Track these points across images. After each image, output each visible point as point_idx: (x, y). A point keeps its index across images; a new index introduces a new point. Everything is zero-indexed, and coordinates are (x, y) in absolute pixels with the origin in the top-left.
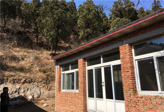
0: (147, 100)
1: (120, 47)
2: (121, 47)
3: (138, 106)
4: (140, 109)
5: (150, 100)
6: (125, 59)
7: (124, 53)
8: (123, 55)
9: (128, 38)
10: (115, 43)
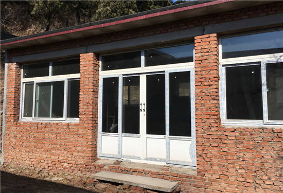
0: (244, 135)
1: (195, 38)
2: (197, 39)
3: (224, 145)
4: (229, 150)
5: (251, 135)
6: (207, 61)
7: (205, 50)
8: (203, 54)
9: (217, 23)
10: (186, 29)
